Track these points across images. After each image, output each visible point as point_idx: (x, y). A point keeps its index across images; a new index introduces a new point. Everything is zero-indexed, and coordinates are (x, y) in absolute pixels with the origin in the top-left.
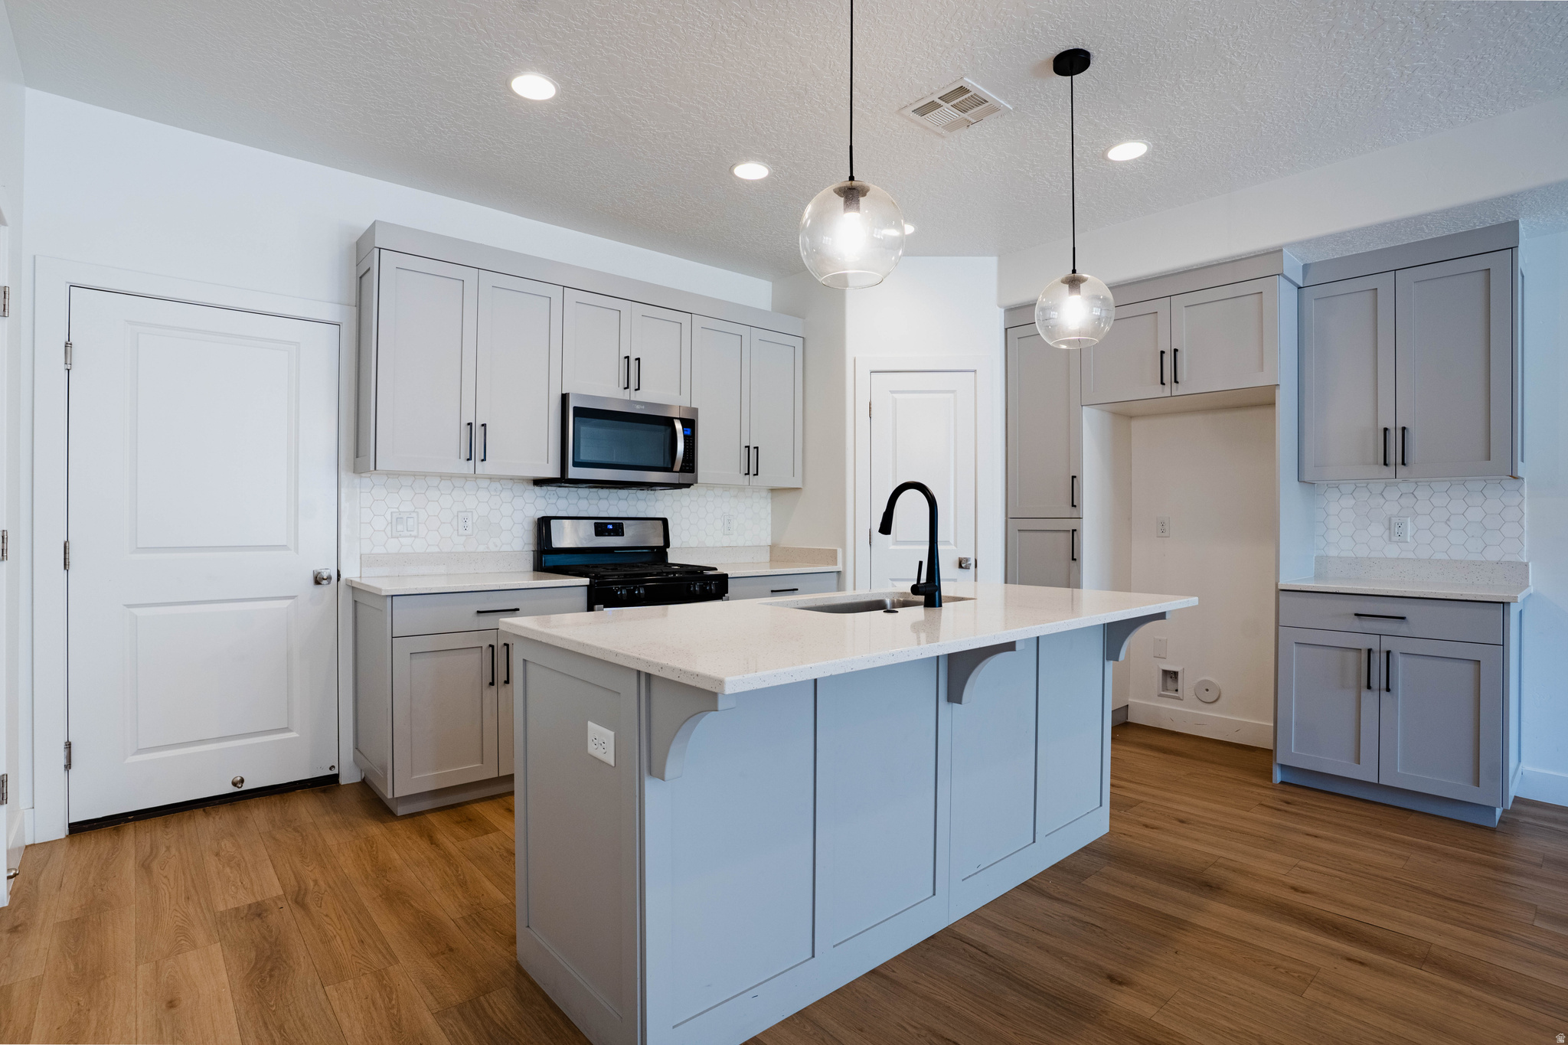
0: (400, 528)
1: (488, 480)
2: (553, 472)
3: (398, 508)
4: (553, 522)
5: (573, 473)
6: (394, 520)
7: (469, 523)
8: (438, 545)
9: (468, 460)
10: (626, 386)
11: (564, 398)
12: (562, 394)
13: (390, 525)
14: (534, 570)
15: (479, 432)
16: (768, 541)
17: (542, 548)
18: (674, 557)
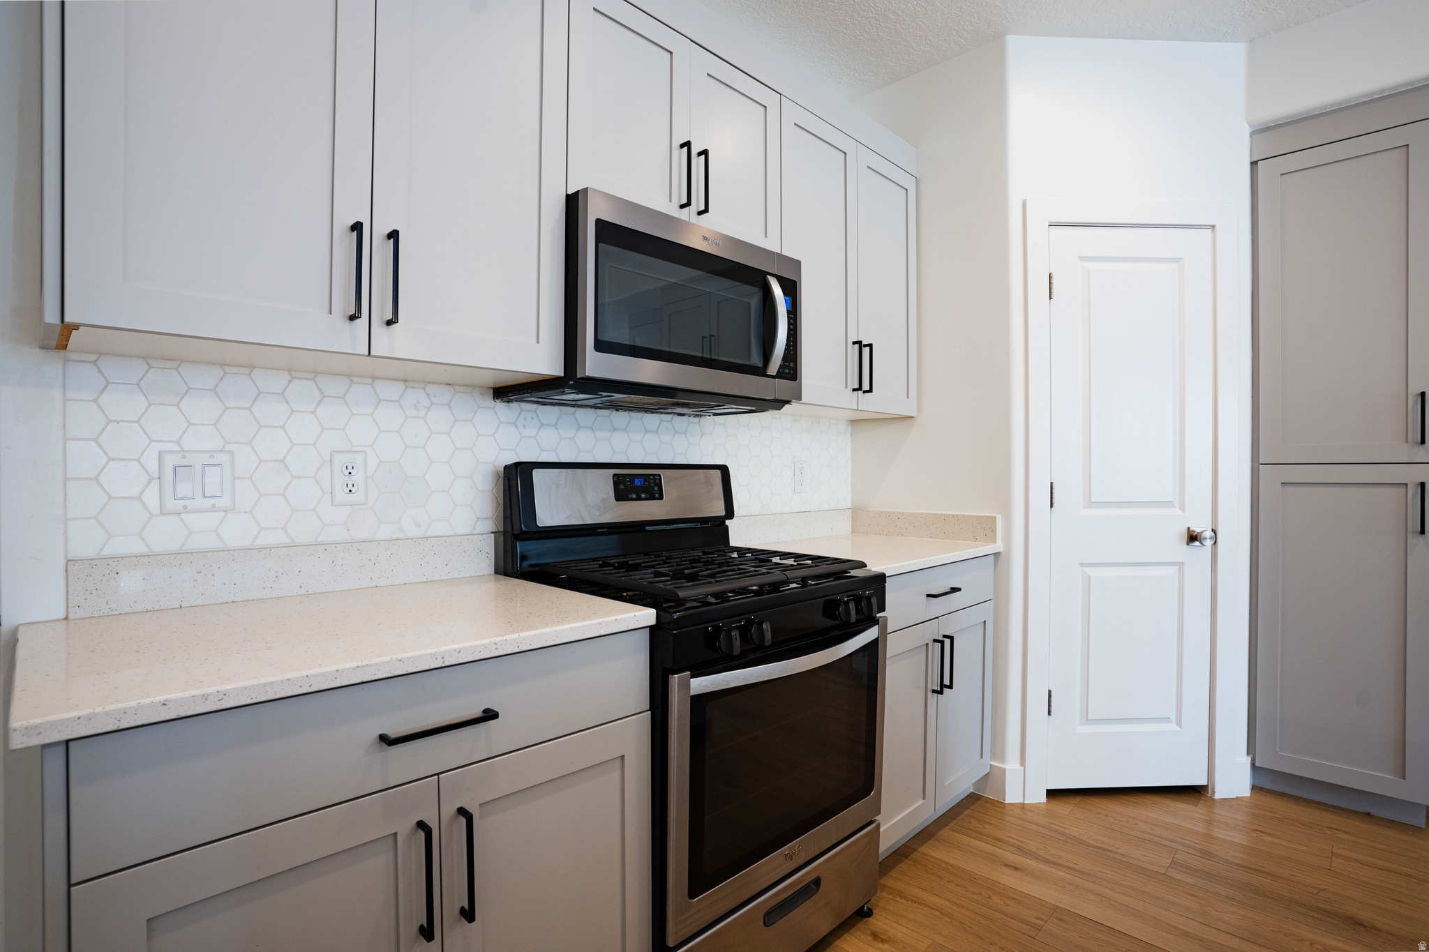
0: (184, 489)
1: (401, 385)
2: (548, 363)
3: (178, 442)
4: (537, 474)
5: (595, 364)
6: (169, 471)
7: (358, 476)
8: (284, 529)
9: (352, 318)
10: (685, 201)
11: (573, 203)
12: (567, 196)
13: (155, 484)
14: (497, 572)
15: (380, 254)
16: (846, 501)
17: (516, 527)
18: (741, 535)
